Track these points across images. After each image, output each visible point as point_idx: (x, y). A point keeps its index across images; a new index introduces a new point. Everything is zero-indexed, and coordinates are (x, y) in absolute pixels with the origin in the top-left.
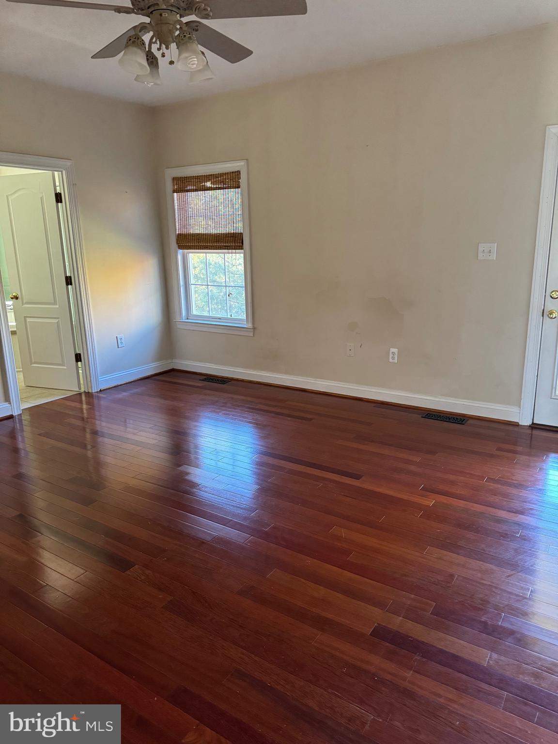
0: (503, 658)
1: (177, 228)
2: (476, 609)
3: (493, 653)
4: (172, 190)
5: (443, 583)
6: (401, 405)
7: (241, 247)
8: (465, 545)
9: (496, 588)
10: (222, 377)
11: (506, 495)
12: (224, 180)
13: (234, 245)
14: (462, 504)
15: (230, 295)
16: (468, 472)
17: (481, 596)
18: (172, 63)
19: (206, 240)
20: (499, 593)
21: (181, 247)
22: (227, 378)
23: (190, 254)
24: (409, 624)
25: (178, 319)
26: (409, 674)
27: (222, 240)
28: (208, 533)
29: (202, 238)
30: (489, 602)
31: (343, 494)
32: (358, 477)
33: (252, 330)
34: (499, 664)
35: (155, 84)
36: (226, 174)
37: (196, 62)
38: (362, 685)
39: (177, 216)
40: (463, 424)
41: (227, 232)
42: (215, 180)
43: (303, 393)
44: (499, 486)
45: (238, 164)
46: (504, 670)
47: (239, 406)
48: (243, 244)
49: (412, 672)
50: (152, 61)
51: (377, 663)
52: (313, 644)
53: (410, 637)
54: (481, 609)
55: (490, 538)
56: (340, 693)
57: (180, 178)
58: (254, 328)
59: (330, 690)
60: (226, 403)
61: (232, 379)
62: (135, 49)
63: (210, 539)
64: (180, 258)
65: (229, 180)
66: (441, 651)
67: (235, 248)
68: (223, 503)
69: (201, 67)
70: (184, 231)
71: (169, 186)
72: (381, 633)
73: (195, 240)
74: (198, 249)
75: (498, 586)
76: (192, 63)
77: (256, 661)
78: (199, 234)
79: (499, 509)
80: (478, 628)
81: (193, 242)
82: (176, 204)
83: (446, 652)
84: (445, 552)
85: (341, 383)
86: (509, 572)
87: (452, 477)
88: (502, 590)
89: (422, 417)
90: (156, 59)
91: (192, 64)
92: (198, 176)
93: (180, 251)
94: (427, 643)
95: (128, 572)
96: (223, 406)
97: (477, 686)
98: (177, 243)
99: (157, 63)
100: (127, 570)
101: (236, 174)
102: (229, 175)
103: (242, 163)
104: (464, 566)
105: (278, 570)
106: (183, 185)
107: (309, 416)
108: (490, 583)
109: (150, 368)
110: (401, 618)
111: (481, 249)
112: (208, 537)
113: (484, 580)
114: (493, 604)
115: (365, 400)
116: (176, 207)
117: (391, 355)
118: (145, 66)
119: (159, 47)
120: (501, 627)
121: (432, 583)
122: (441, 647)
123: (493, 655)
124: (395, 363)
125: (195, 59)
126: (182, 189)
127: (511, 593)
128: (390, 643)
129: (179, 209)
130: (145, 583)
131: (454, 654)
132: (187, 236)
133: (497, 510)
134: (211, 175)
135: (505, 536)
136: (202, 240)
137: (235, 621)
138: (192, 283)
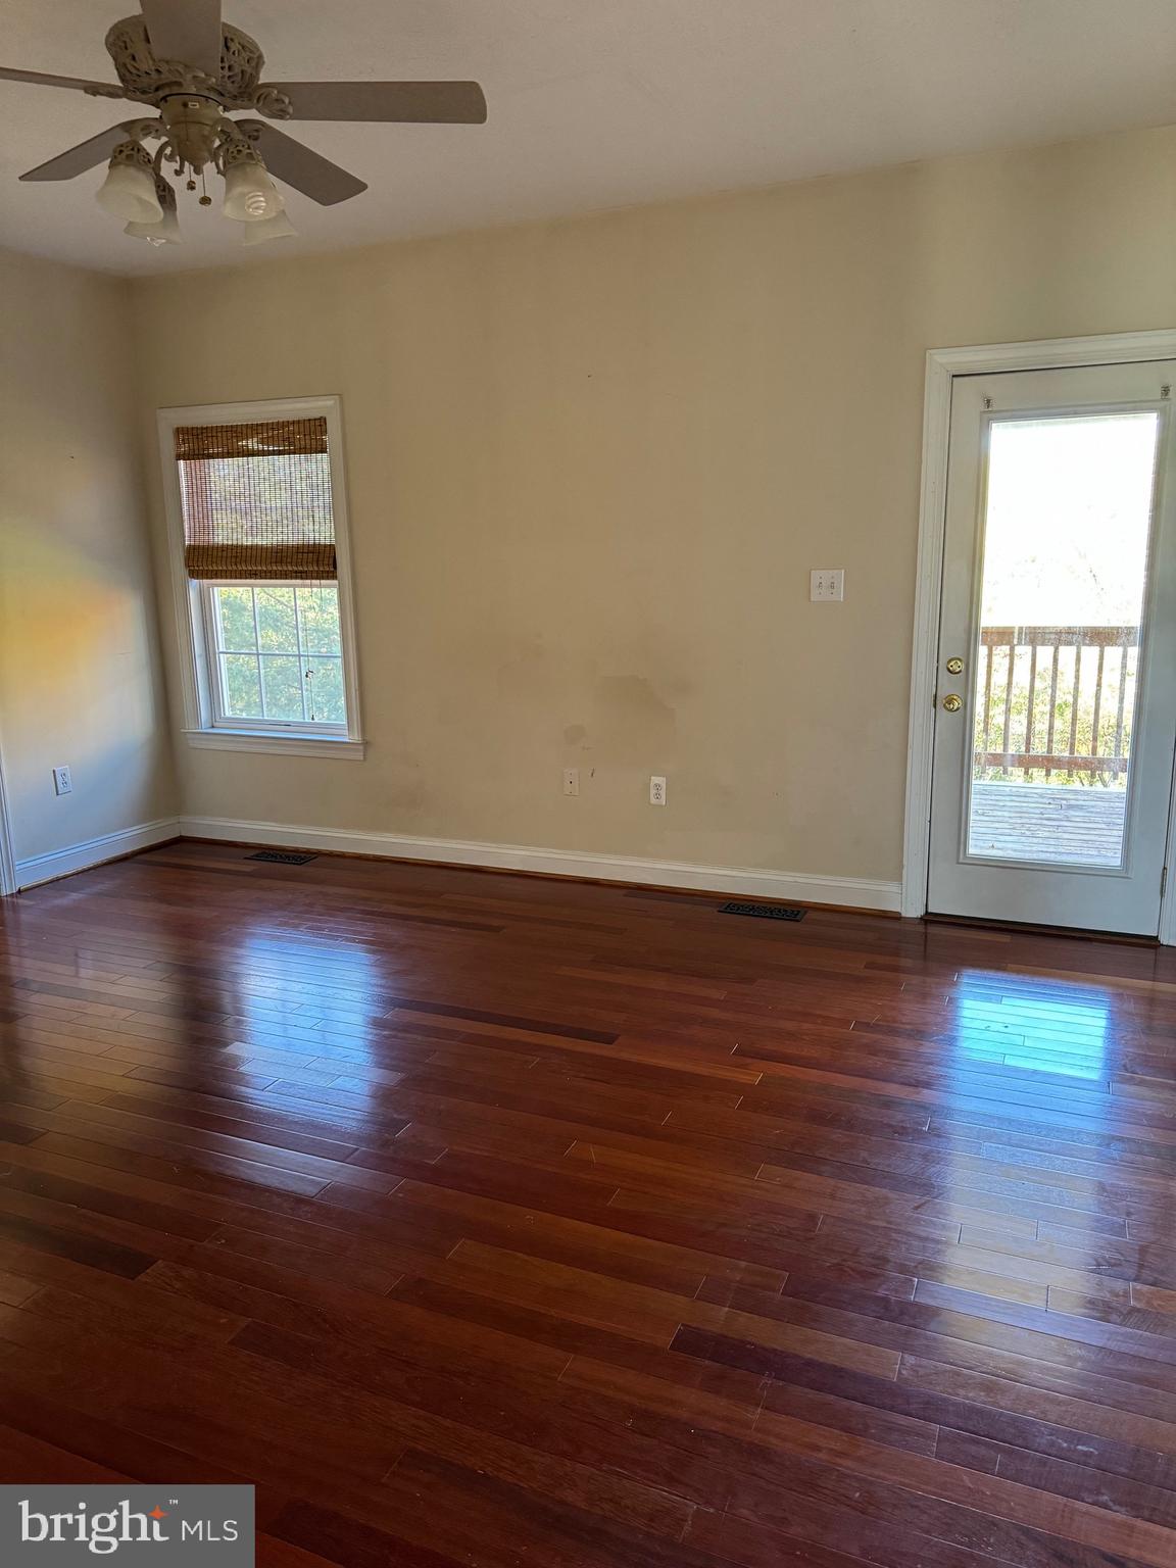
0: (924, 1362)
1: (187, 534)
2: (865, 1276)
3: (906, 1356)
4: (173, 454)
5: (799, 1233)
6: (679, 891)
7: (331, 574)
8: (831, 1155)
9: (898, 1232)
10: (296, 851)
11: (893, 1054)
12: (291, 436)
13: (316, 569)
14: (814, 1075)
15: (310, 675)
16: (818, 1012)
17: (872, 1250)
18: (205, 201)
19: (253, 559)
20: (904, 1240)
21: (195, 574)
22: (308, 852)
23: (215, 589)
24: (744, 1318)
25: (190, 728)
26: (755, 1414)
27: (289, 560)
28: (309, 1180)
29: (244, 554)
30: (886, 1260)
31: (583, 1075)
32: (609, 1039)
33: (361, 747)
34: (920, 1374)
35: (169, 241)
36: (294, 422)
37: (264, 204)
38: (667, 1447)
39: (185, 508)
40: (798, 921)
41: (301, 543)
42: (270, 434)
43: (476, 875)
44: (881, 1037)
45: (320, 403)
46: (931, 1383)
47: (342, 910)
48: (335, 567)
49: (759, 1410)
50: (165, 195)
51: (691, 1401)
52: (559, 1379)
53: (749, 1343)
54: (876, 1275)
55: (873, 1138)
56: (626, 1469)
57: (193, 428)
58: (366, 744)
59: (605, 1466)
60: (311, 905)
61: (318, 854)
62: (132, 171)
63: (315, 1191)
64: (193, 596)
65: (303, 437)
66: (810, 1364)
67: (320, 576)
68: (334, 1116)
69: (274, 214)
70: (202, 540)
71: (168, 444)
72: (692, 1343)
73: (229, 560)
74: (236, 578)
75: (902, 1228)
76: (255, 205)
77: (448, 1428)
78: (237, 546)
79: (884, 1081)
80: (874, 1311)
81: (224, 562)
82: (183, 483)
83: (820, 1365)
84: (798, 1173)
85: (554, 851)
86: (917, 1199)
87: (789, 1025)
88: (909, 1234)
89: (719, 911)
90: (171, 191)
91: (257, 208)
92: (232, 426)
93: (194, 583)
94: (782, 1352)
95: (142, 1278)
96: (307, 912)
97: (885, 1421)
98: (187, 565)
99: (174, 200)
100: (140, 1274)
101: (317, 423)
102: (301, 425)
103: (330, 402)
104: (833, 1197)
105: (468, 1242)
106: (202, 443)
107: (495, 923)
108: (885, 1224)
109: (126, 838)
110: (727, 1309)
111: (814, 582)
112: (310, 1189)
113: (873, 1219)
114: (895, 1263)
115: (605, 882)
116: (184, 490)
117: (653, 792)
118: (152, 205)
119: (178, 169)
120: (915, 1304)
121: (779, 1235)
122: (809, 1356)
123: (906, 1360)
124: (661, 806)
125: (262, 199)
126: (196, 452)
127: (926, 1239)
128: (713, 1360)
129: (190, 495)
130: (185, 1296)
131: (835, 1366)
132: (210, 550)
133: (883, 1084)
134: (262, 425)
135: (902, 1131)
136: (244, 559)
137: (393, 1352)
138: (221, 650)
